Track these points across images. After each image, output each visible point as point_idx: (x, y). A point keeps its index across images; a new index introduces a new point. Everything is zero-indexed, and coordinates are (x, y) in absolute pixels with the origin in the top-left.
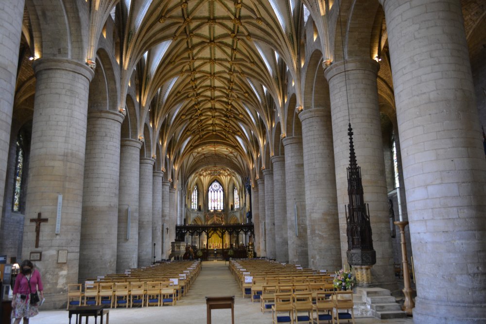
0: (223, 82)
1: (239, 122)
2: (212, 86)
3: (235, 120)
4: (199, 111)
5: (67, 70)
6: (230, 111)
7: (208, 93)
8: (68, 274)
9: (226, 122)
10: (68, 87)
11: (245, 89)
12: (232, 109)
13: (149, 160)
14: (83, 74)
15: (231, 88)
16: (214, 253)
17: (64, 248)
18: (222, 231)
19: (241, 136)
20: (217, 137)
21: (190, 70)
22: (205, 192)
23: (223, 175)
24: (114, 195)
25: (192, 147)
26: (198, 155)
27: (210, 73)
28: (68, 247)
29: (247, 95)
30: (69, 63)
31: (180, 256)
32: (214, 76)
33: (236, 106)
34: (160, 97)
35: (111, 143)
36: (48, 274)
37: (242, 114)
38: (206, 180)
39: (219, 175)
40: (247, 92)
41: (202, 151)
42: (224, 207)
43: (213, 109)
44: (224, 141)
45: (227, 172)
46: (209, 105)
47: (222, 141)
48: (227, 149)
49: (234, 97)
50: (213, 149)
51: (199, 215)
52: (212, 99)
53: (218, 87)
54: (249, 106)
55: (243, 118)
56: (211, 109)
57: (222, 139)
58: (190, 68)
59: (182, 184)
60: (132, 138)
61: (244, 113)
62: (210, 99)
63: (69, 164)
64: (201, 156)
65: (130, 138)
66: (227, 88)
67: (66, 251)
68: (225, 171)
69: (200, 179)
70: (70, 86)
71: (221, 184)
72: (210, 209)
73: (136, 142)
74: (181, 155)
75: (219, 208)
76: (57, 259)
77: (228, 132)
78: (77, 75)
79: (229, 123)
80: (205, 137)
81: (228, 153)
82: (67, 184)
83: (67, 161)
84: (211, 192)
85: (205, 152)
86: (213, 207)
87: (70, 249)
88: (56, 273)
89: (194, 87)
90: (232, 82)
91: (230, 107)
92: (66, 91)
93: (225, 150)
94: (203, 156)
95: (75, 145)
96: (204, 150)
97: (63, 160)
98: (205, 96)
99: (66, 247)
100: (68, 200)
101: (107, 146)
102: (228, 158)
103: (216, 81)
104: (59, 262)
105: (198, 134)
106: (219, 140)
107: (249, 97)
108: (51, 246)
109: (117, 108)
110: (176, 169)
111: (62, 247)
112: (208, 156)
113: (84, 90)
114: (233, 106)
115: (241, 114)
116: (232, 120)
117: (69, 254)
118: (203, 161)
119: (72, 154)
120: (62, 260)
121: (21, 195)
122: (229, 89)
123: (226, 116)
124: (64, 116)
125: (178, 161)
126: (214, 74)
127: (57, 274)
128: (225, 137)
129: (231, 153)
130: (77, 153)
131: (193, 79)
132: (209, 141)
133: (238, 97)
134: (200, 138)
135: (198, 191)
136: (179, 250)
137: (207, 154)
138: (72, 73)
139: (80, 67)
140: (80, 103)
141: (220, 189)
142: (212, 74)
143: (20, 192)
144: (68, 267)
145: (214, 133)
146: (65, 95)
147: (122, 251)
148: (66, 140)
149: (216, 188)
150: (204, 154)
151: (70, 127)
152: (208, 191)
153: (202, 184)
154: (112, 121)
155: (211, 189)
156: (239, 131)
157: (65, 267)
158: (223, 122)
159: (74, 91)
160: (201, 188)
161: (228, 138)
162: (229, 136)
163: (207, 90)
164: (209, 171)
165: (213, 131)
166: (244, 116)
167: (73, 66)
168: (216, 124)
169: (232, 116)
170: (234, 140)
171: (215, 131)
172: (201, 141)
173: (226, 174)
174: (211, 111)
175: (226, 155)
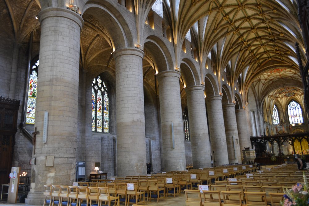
0: (253, 9)
1: (285, 42)
2: (247, 17)
3: (280, 42)
4: (245, 42)
5: (51, 16)
6: (272, 34)
7: (246, 24)
8: (56, 176)
9: (274, 46)
10: (53, 29)
11: (271, 6)
12: (273, 32)
13: (199, 86)
14: (65, 16)
15: (262, 12)
16: (287, 158)
17: (51, 154)
18: (292, 139)
19: (292, 54)
20: (274, 62)
21: (217, 7)
22: (284, 110)
23: (297, 94)
24: (136, 112)
25: (255, 75)
26: (266, 81)
27: (238, 5)
28: (55, 154)
29: (275, 11)
30: (52, 10)
31: (251, 161)
32: (242, 6)
33: (273, 27)
34: (200, 37)
35: (131, 73)
36: (39, 175)
37: (282, 33)
38: (283, 101)
39: (294, 95)
40: (275, 8)
41: (269, 77)
42: (303, 121)
43: (258, 38)
44: (280, 64)
45: (300, 92)
46: (252, 35)
47: (279, 64)
48: (290, 71)
49: (268, 19)
50: (278, 74)
51: (282, 129)
52: (252, 28)
53: (252, 16)
54: (284, 21)
55: (284, 36)
56: (255, 39)
57: (279, 62)
58: (216, 5)
59: (257, 106)
60: (170, 70)
61: (283, 31)
62: (250, 29)
63: (54, 87)
64: (269, 82)
65: (168, 70)
66: (258, 13)
67: (53, 157)
68: (297, 91)
69: (278, 101)
70: (54, 27)
71: (298, 102)
72: (291, 123)
73: (172, 72)
74: (244, 82)
75: (299, 122)
76: (45, 163)
77: (281, 54)
78: (59, 18)
79: (277, 46)
80: (262, 64)
81: (292, 75)
82: (53, 103)
83: (53, 85)
84: (290, 110)
85: (272, 78)
86: (293, 121)
87: (56, 155)
88: (44, 175)
89: (230, 22)
90: (259, 5)
91: (269, 30)
92: (51, 32)
93: (289, 72)
94: (271, 82)
95: (60, 71)
96: (270, 76)
97: (49, 85)
98: (245, 28)
99: (52, 153)
100: (54, 115)
101: (127, 75)
102: (294, 79)
103: (247, 10)
104: (47, 166)
105: (255, 63)
106: (277, 64)
107: (278, 12)
108: (42, 153)
109: (134, 45)
110: (243, 93)
111: (50, 153)
112: (276, 81)
113: (68, 28)
114: (272, 29)
115: (280, 33)
116: (277, 42)
117: (55, 159)
118: (272, 85)
119: (56, 79)
120: (50, 164)
121: (109, 122)
122: (260, 13)
123: (271, 40)
124: (50, 51)
125: (243, 88)
126: (242, 4)
127: (46, 176)
128: (280, 61)
129: (295, 74)
130: (62, 77)
131: (225, 15)
132: (268, 67)
133: (272, 18)
134: (258, 66)
135: (278, 111)
136: (249, 156)
137: (273, 79)
138: (55, 18)
139: (61, 12)
140: (64, 39)
141: (298, 107)
142: (240, 4)
143: (109, 120)
144: (55, 170)
145: (270, 59)
146: (51, 35)
147: (170, 157)
148: (51, 69)
149: (294, 107)
150: (271, 80)
151: (54, 58)
152: (287, 109)
153: (281, 105)
154: (130, 55)
155: (290, 108)
156: (288, 51)
157: (53, 170)
158: (272, 47)
159: (57, 31)
160: (280, 108)
161: (283, 60)
162: (283, 58)
163: (243, 21)
164: (284, 94)
165: (269, 58)
166: (284, 34)
167: (55, 12)
168: (268, 51)
169: (276, 38)
170: (289, 60)
171: (271, 57)
172: (260, 68)
173: (300, 94)
174: (257, 41)
175: (291, 77)
